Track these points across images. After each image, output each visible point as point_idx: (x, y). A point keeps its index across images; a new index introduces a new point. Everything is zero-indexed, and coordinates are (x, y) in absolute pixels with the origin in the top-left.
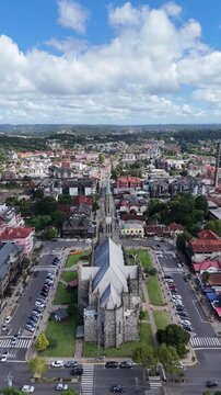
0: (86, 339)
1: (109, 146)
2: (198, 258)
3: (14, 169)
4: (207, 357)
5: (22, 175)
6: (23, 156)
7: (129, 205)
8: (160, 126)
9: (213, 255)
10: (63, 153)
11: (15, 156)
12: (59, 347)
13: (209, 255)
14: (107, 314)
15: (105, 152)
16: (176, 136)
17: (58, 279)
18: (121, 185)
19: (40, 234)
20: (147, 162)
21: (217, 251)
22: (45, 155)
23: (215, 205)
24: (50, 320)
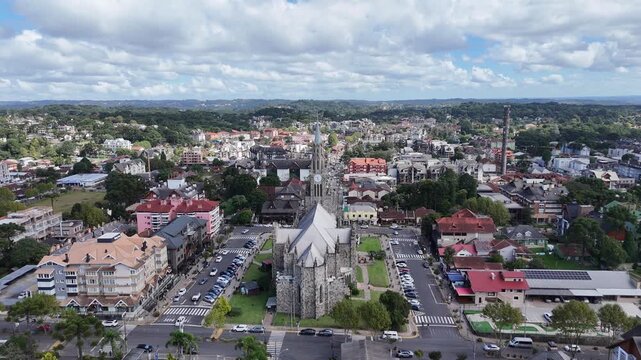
0: (279, 309)
1: (346, 125)
2: (446, 241)
3: (198, 151)
4: (432, 332)
5: (211, 159)
6: (214, 136)
7: (362, 190)
8: (434, 101)
9: (468, 238)
10: (275, 133)
11: (202, 137)
12: (244, 316)
13: (461, 238)
14: (305, 272)
15: (340, 132)
16: (455, 112)
17: (249, 260)
18: (356, 169)
19: (229, 218)
20: (401, 145)
21: (473, 232)
22: (247, 136)
23: (489, 188)
24: (235, 293)
